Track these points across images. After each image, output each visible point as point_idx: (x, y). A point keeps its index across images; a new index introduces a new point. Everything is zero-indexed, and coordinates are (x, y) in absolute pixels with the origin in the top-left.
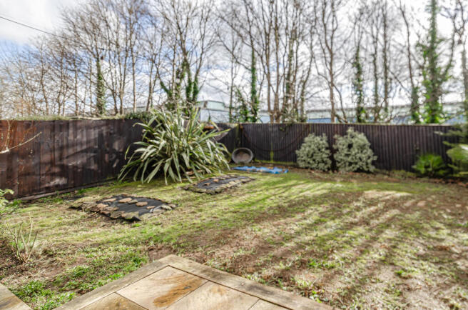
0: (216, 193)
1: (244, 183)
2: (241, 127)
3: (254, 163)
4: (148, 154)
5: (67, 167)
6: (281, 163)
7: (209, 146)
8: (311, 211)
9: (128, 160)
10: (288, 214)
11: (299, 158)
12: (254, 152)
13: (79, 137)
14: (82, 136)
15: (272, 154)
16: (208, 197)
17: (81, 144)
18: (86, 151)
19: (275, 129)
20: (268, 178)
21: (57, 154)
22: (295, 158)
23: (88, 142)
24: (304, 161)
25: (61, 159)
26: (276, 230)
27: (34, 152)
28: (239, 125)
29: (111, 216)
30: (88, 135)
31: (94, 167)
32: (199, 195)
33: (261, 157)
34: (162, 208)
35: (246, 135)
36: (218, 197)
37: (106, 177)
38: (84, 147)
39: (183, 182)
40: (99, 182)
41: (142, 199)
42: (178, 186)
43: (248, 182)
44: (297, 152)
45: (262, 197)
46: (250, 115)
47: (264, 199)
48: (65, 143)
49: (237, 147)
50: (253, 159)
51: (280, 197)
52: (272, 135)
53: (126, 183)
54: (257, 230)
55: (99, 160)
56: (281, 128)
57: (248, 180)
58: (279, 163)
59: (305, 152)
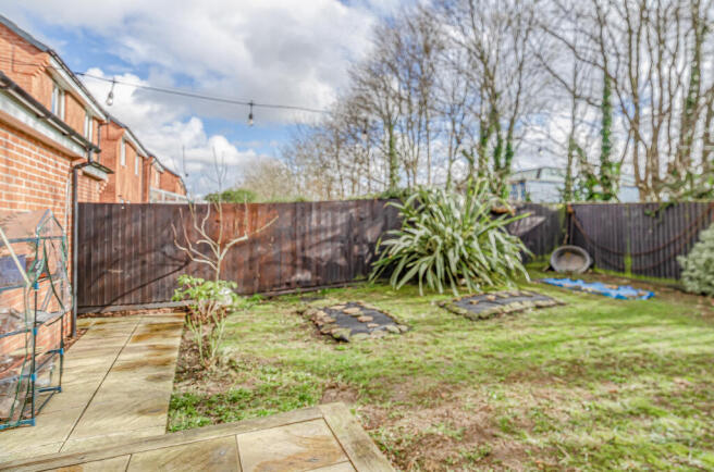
0: (480, 318)
1: (539, 307)
2: (570, 210)
3: (591, 274)
4: (399, 249)
5: (310, 259)
6: (648, 279)
7: (493, 240)
8: (641, 386)
9: (379, 255)
10: (581, 381)
11: (684, 274)
12: (592, 256)
13: (323, 222)
14: (327, 222)
15: (628, 261)
16: (464, 322)
17: (326, 230)
18: (332, 240)
19: (635, 214)
20: (594, 304)
21: (299, 243)
22: (677, 272)
23: (334, 228)
24: (698, 279)
25: (303, 249)
26: (532, 404)
27: (275, 239)
28: (566, 207)
29: (322, 330)
30: (334, 220)
31: (342, 261)
32: (455, 317)
33: (607, 265)
34: (385, 329)
35: (578, 224)
36: (478, 325)
37: (355, 276)
38: (330, 235)
39: (445, 293)
40: (347, 282)
41: (370, 312)
42: (434, 299)
43: (548, 306)
44: (681, 259)
45: (556, 337)
46: (598, 189)
47: (554, 343)
48: (307, 230)
49: (561, 243)
50: (592, 266)
51: (590, 344)
52: (630, 224)
53: (379, 288)
54: (495, 396)
55: (346, 253)
56: (648, 212)
57: (552, 303)
58: (643, 278)
59: (701, 262)
